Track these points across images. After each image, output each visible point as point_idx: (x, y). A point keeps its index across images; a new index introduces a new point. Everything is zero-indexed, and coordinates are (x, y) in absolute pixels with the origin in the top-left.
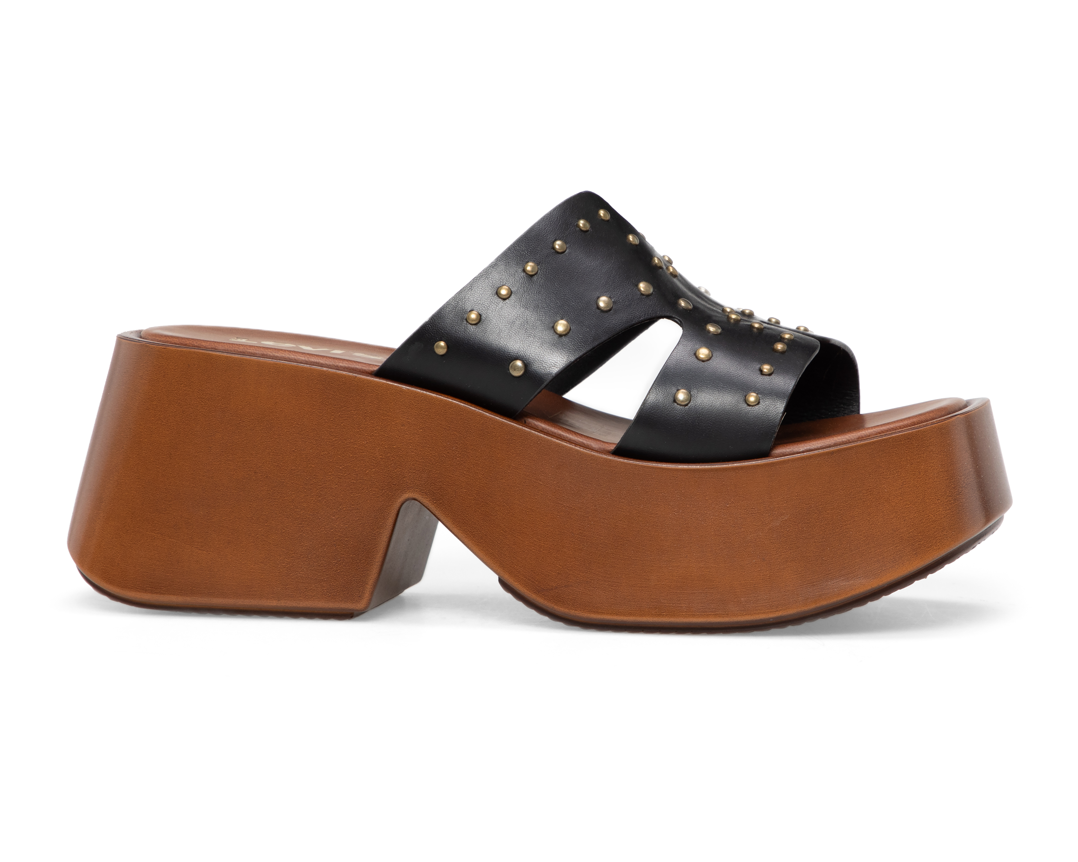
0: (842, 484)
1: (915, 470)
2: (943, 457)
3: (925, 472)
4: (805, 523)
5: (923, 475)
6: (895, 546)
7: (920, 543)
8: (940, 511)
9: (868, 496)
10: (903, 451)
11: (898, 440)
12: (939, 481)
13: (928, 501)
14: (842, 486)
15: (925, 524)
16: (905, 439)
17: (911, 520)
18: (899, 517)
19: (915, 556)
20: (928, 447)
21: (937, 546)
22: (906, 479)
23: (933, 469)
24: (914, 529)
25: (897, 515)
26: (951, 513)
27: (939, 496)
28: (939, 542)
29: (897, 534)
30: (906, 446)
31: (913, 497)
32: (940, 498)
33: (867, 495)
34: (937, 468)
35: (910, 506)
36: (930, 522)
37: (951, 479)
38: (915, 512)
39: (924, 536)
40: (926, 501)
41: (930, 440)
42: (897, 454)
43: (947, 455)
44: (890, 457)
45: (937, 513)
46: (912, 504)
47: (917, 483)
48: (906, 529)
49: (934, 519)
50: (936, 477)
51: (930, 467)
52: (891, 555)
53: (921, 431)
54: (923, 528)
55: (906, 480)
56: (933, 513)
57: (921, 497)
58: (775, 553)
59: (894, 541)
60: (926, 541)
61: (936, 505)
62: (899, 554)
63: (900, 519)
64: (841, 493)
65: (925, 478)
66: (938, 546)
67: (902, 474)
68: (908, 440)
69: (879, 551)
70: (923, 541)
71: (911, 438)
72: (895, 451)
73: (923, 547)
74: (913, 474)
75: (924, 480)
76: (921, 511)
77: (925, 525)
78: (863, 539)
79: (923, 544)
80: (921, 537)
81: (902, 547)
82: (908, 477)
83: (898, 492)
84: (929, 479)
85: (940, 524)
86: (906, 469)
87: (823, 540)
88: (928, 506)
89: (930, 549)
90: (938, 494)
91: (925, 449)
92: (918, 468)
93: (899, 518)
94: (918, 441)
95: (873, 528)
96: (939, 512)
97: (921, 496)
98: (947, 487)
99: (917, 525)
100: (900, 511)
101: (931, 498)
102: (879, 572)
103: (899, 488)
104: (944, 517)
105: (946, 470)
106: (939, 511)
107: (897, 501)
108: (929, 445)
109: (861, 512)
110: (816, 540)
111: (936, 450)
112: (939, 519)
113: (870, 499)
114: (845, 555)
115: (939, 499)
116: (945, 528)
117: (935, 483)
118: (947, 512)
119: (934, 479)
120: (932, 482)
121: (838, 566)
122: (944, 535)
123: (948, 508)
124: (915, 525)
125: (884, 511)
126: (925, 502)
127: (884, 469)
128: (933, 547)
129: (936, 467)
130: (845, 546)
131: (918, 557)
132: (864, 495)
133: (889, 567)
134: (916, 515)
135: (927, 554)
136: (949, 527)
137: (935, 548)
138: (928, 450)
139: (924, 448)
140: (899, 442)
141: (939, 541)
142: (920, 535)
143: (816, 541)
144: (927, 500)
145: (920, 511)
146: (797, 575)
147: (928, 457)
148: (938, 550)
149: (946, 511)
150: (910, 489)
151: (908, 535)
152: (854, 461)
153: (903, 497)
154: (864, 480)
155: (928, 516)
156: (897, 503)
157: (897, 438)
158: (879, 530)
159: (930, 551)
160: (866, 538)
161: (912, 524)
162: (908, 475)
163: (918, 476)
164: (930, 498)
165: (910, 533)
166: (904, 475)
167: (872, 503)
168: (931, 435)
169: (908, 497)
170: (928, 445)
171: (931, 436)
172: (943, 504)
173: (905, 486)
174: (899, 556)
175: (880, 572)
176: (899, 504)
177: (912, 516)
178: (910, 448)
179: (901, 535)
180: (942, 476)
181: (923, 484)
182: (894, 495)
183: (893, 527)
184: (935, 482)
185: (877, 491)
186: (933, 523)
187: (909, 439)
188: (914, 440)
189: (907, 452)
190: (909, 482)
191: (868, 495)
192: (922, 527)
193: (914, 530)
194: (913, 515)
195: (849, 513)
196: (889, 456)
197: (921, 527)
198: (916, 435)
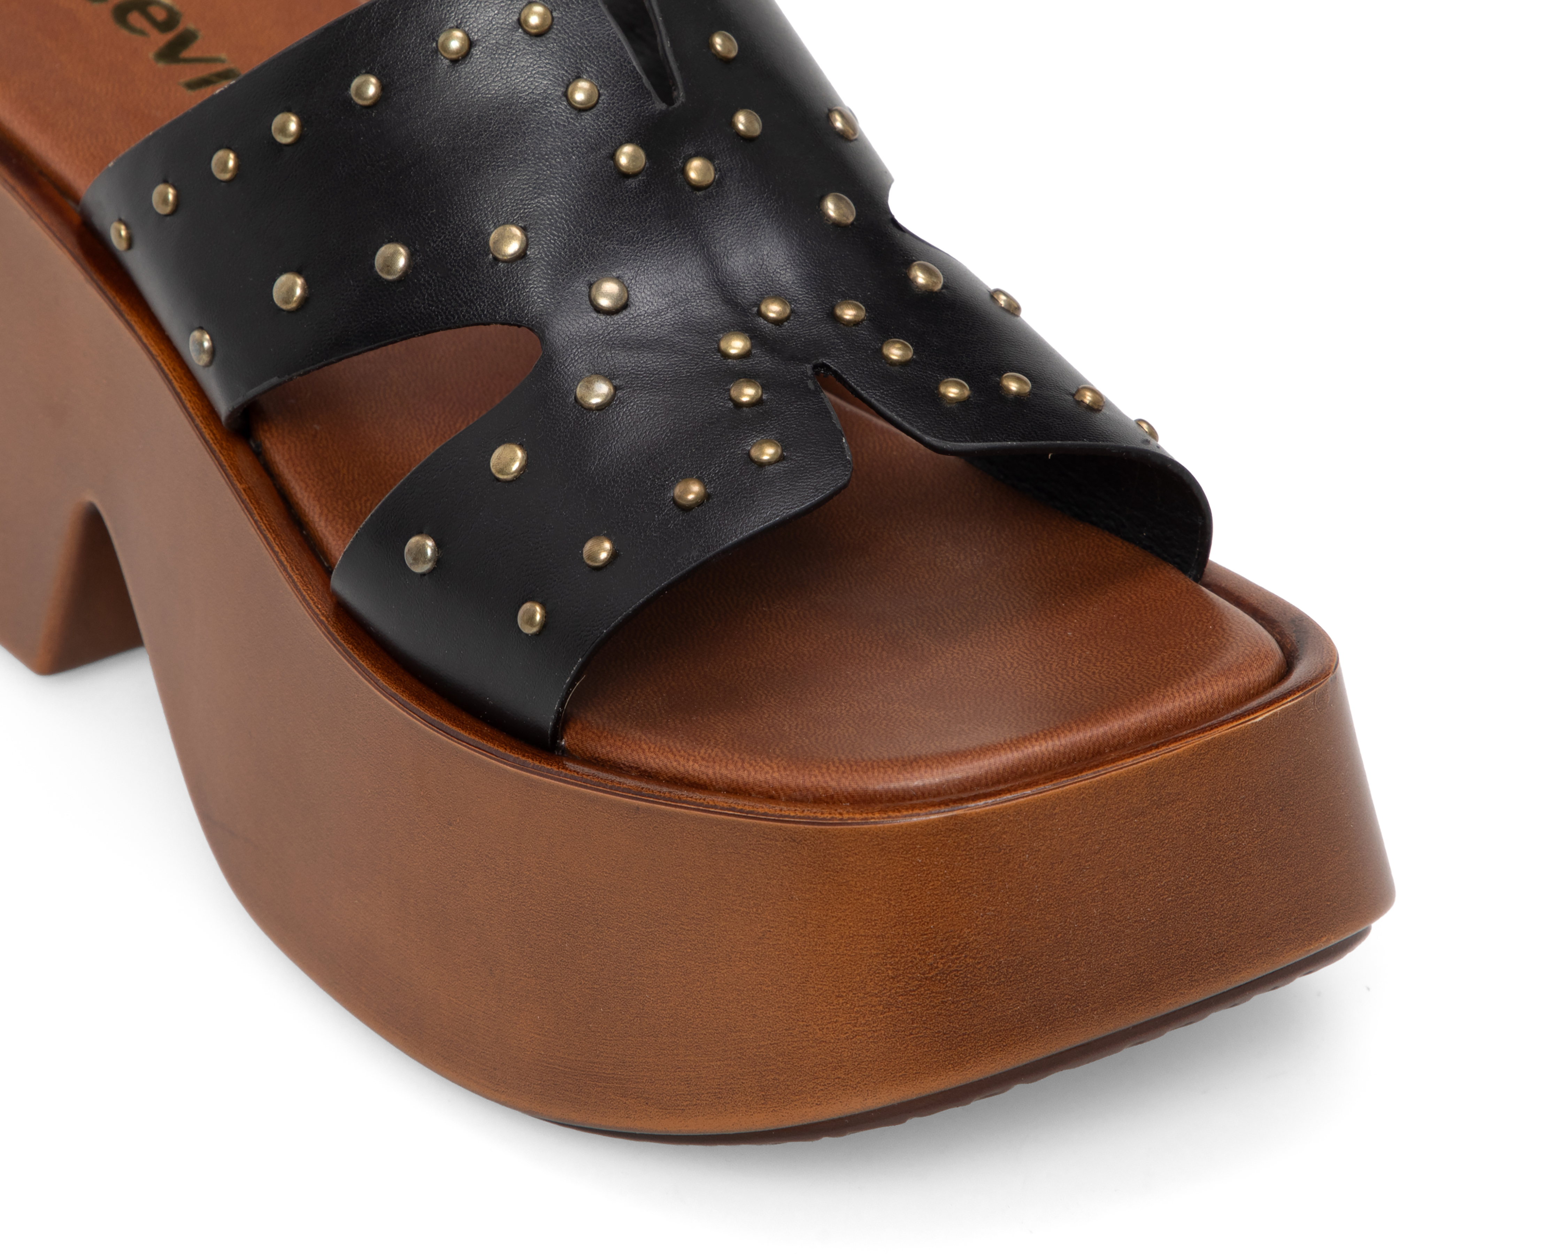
0: (645, 884)
1: (795, 915)
2: (874, 902)
3: (819, 927)
4: (569, 935)
5: (813, 931)
6: (726, 1062)
7: (777, 1077)
8: (839, 1024)
9: (689, 932)
10: (776, 863)
11: (770, 834)
12: (849, 955)
13: (811, 991)
14: (645, 888)
15: (796, 1040)
16: (786, 839)
17: (766, 1021)
18: (743, 1003)
19: (763, 1102)
20: (838, 872)
21: (814, 1097)
22: (772, 927)
23: (841, 925)
24: (769, 1042)
25: (740, 998)
26: (869, 1034)
27: (843, 989)
28: (822, 1090)
29: (734, 1040)
30: (785, 854)
31: (781, 974)
32: (844, 994)
33: (688, 930)
34: (851, 924)
35: (770, 988)
36: (808, 1041)
37: (889, 955)
38: (779, 1007)
39: (789, 1066)
40: (807, 991)
41: (848, 859)
42: (764, 865)
43: (891, 900)
44: (747, 867)
45: (829, 1026)
46: (775, 987)
47: (793, 945)
48: (754, 1035)
49: (819, 1035)
50: (843, 944)
51: (834, 919)
52: (714, 1078)
53: (827, 831)
54: (790, 1048)
55: (772, 930)
56: (819, 1022)
57: (799, 978)
58: (511, 971)
59: (726, 1051)
60: (790, 1079)
61: (831, 1007)
62: (731, 1083)
63: (746, 1009)
64: (642, 902)
65: (816, 940)
66: (818, 1097)
67: (766, 913)
68: (793, 844)
69: (692, 1059)
70: (785, 1076)
71: (801, 841)
72: (760, 858)
73: (783, 1087)
74: (789, 921)
75: (813, 944)
76: (792, 1009)
77: (796, 1042)
78: (668, 1020)
79: (784, 1081)
80: (782, 1065)
81: (739, 1070)
82: (777, 924)
83: (749, 950)
84: (827, 944)
85: (831, 1051)
86: (776, 907)
87: (595, 986)
88: (811, 1004)
89: (797, 1097)
90: (842, 983)
91: (830, 874)
92: (804, 912)
93: (742, 1006)
94: (814, 852)
95: (689, 1006)
96: (834, 1024)
97: (798, 975)
98: (871, 972)
99: (778, 1037)
100: (747, 991)
101: (821, 989)
102: (685, 1104)
103: (754, 943)
104: (847, 1038)
105: (877, 934)
106: (835, 1022)
107: (744, 967)
108: (841, 868)
109: (672, 961)
110: (583, 979)
111: (858, 884)
112: (832, 1041)
113: (694, 940)
114: (630, 1038)
115: (842, 996)
116: (845, 1064)
117: (838, 957)
118: (856, 1029)
119: (839, 948)
120: (831, 953)
121: (614, 1056)
122: (839, 1078)
123: (863, 1022)
124: (773, 1035)
125: (716, 978)
126: (806, 993)
127: (730, 888)
128: (804, 1096)
129: (850, 922)
130: (632, 1018)
131: (768, 1106)
132: (683, 927)
133: (705, 1102)
134: (780, 1013)
135: (788, 1107)
136: (856, 1064)
137: (809, 1100)
138: (836, 878)
139: (827, 871)
140: (771, 840)
141: (823, 1088)
142: (780, 1059)
143: (583, 982)
144: (812, 989)
145: (789, 1007)
146: (539, 1034)
147: (832, 896)
148: (817, 1107)
149: (856, 1026)
150: (777, 953)
151: (755, 1050)
152: (675, 845)
153: (758, 964)
154: (688, 895)
155: (807, 1026)
156: (745, 972)
157: (768, 831)
158: (700, 1015)
159: (795, 1103)
160: (672, 1020)
161: (769, 1029)
162: (778, 919)
163: (801, 931)
164: (819, 986)
165: (759, 1048)
166: (768, 917)
167: (695, 951)
168: (849, 847)
169: (769, 967)
170: (839, 867)
171: (850, 849)
172: (850, 1008)
173: (768, 941)
174: (729, 1087)
175: (687, 1106)
176: (747, 976)
177: (771, 1013)
178: (795, 862)
179: (740, 1045)
180: (863, 946)
181: (808, 950)
182: (741, 953)
183: (728, 1021)
184: (838, 954)
185: (709, 929)
186: (815, 1044)
187: (794, 841)
188: (806, 848)
189: (785, 868)
190: (778, 937)
191: (691, 930)
192: (789, 1045)
193: (771, 1044)
194: (773, 1012)
195: (650, 953)
196: (746, 864)
197: (786, 1044)
198: (814, 837)
